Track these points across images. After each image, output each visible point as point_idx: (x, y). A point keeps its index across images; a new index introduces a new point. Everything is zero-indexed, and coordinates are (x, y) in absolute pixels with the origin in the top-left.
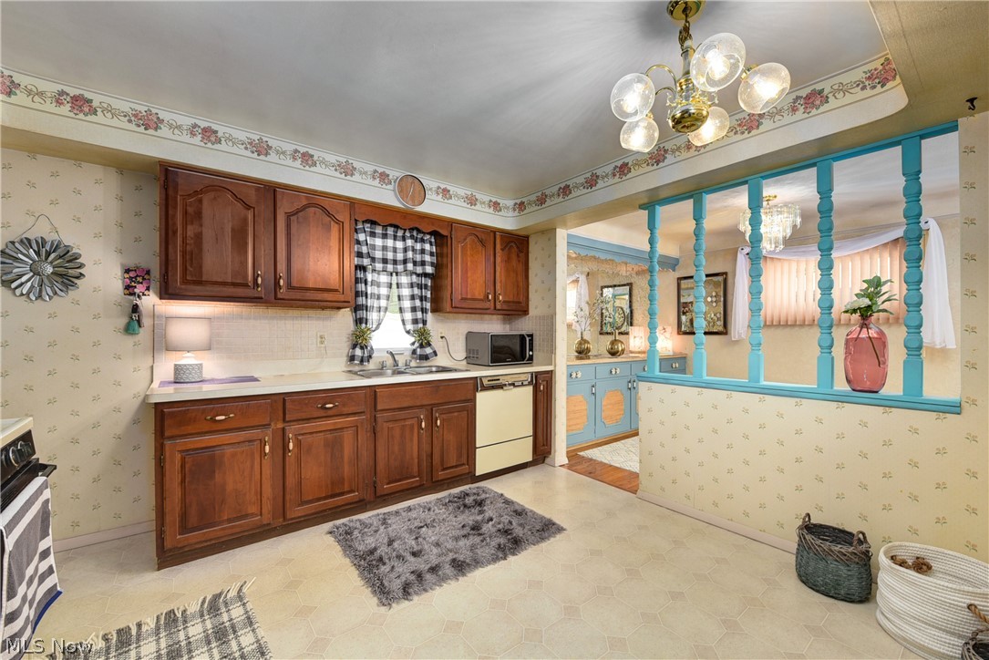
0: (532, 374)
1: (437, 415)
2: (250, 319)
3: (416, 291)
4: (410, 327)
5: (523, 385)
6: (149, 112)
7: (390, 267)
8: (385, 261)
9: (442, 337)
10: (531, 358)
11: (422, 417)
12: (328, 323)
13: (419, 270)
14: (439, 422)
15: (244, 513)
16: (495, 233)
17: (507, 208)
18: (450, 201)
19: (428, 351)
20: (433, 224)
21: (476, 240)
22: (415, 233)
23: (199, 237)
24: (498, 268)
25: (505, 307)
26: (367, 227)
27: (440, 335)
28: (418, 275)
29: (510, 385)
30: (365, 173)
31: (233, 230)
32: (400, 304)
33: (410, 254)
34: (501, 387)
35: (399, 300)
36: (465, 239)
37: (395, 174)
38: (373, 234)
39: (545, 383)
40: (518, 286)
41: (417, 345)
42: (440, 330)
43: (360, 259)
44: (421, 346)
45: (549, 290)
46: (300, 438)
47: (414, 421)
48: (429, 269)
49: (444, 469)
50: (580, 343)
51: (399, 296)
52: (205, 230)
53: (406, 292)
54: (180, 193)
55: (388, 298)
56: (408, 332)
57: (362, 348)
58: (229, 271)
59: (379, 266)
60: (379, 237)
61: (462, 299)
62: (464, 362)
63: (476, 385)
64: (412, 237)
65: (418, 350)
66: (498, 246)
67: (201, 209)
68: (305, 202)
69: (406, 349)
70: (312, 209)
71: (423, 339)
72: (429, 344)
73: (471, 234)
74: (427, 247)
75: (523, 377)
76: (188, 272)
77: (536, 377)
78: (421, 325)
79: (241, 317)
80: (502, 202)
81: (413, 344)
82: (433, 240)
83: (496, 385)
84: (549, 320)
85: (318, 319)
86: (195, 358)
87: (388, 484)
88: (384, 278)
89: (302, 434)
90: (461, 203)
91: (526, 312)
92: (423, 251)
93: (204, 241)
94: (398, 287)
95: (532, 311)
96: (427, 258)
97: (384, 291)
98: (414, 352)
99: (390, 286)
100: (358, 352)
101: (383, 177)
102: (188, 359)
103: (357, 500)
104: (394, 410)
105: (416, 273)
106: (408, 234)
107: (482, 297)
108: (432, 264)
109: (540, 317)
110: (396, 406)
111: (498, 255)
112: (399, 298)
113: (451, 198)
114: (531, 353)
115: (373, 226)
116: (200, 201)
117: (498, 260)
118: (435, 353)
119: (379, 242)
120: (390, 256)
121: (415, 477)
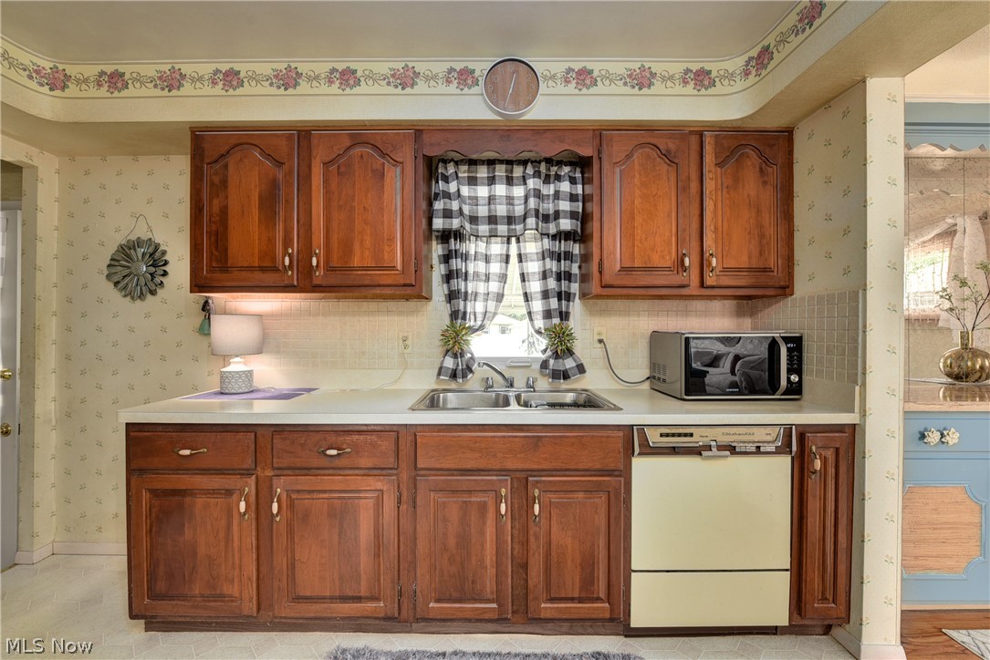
0: (788, 429)
1: (537, 493)
2: (318, 315)
3: (552, 265)
4: (540, 323)
5: (758, 451)
6: (173, 70)
7: (502, 229)
8: (492, 220)
9: (601, 341)
10: (795, 390)
11: (503, 491)
12: (414, 319)
13: (552, 229)
14: (537, 507)
15: (218, 592)
16: (701, 134)
17: (730, 76)
18: (593, 90)
19: (569, 363)
20: (562, 141)
21: (654, 154)
22: (543, 167)
23: (224, 211)
24: (709, 205)
25: (726, 281)
26: (464, 171)
27: (597, 337)
28: (554, 237)
29: (720, 448)
30: (434, 77)
31: (260, 197)
32: (524, 287)
33: (532, 203)
34: (696, 451)
35: (523, 280)
36: (629, 156)
37: (481, 67)
38: (472, 181)
39: (830, 454)
40: (762, 236)
41: (549, 353)
42: (597, 330)
43: (448, 220)
44: (556, 356)
45: (846, 232)
46: (294, 496)
47: (488, 499)
48: (566, 224)
49: (552, 600)
50: (958, 357)
51: (522, 275)
52: (230, 203)
53: (534, 267)
54: (206, 160)
55: (503, 278)
56: (539, 332)
57: (455, 356)
58: (256, 251)
59: (484, 229)
60: (483, 184)
61: (623, 269)
62: (646, 386)
63: (631, 441)
64: (537, 174)
65: (552, 362)
66: (709, 158)
67: (227, 176)
68: (348, 144)
69: (535, 359)
70: (358, 150)
71: (561, 344)
72: (570, 352)
73: (641, 145)
74: (565, 186)
75: (760, 435)
76: (213, 258)
77: (801, 437)
78: (556, 321)
79: (309, 313)
80: (714, 67)
81: (544, 351)
82: (578, 175)
83: (681, 446)
84: (851, 303)
85: (401, 313)
86: (245, 363)
87: (438, 601)
88: (497, 248)
89: (298, 491)
90: (620, 88)
91: (785, 289)
92: (557, 195)
93: (229, 217)
94: (520, 261)
95: (802, 287)
96: (565, 206)
97: (495, 268)
98: (544, 365)
99: (507, 259)
100: (449, 363)
101: (465, 77)
102: (236, 365)
103: (382, 615)
104: (450, 471)
105: (548, 235)
106: (530, 170)
107: (668, 264)
108: (573, 215)
109: (820, 299)
110: (453, 466)
111: (707, 176)
112: (523, 278)
113: (595, 83)
114: (794, 378)
115: (473, 167)
116: (226, 166)
117: (709, 185)
118: (581, 369)
119: (483, 191)
120: (501, 210)
121: (489, 601)
